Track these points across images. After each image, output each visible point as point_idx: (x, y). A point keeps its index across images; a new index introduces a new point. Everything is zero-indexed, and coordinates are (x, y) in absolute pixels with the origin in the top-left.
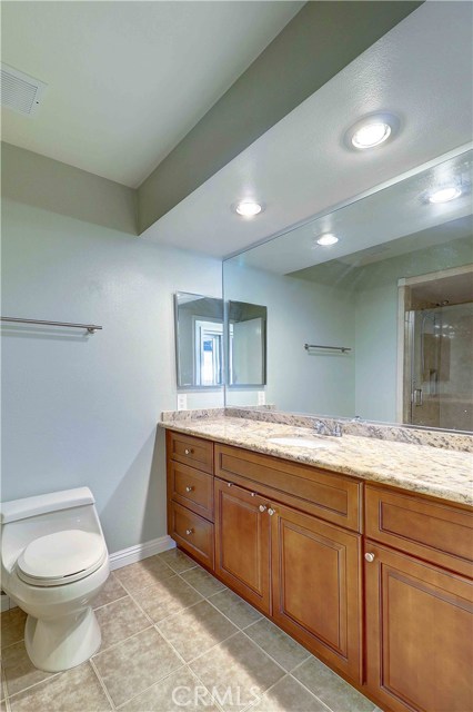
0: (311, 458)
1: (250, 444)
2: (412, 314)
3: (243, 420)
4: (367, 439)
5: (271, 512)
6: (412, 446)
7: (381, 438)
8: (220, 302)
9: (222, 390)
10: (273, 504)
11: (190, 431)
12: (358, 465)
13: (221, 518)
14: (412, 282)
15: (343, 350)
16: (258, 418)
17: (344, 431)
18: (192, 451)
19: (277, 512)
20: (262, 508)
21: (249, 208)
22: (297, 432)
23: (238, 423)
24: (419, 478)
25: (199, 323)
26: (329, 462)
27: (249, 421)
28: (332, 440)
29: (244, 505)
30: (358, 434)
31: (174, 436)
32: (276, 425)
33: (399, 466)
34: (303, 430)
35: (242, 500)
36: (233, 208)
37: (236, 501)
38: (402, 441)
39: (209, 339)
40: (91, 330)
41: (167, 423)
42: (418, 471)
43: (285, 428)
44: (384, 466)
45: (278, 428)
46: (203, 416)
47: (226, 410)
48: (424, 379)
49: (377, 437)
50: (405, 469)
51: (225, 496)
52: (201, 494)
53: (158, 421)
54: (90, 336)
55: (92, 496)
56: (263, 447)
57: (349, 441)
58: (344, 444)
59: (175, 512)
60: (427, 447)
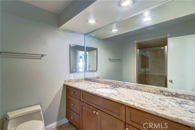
0: (109, 97)
1: (91, 91)
2: (138, 50)
3: (90, 82)
4: (126, 89)
5: (97, 113)
6: (139, 91)
7: (130, 88)
8: (84, 47)
9: (84, 73)
10: (98, 111)
11: (73, 86)
12: (124, 100)
13: (82, 114)
14: (138, 41)
15: (119, 60)
16: (94, 81)
17: (120, 86)
18: (74, 92)
19: (99, 113)
20: (94, 112)
21: (92, 21)
22: (106, 87)
23: (88, 83)
24: (142, 105)
25: (78, 51)
26: (115, 99)
27: (92, 82)
28: (116, 89)
29: (89, 110)
30: (124, 87)
31: (69, 88)
32: (100, 84)
33: (136, 100)
34: (108, 86)
35: (88, 108)
36: (87, 21)
37: (87, 109)
38: (136, 90)
39: (81, 56)
40: (43, 56)
41: (66, 83)
42: (142, 102)
43: (102, 85)
44: (131, 100)
45: (100, 85)
46: (78, 81)
47: (85, 78)
48: (142, 68)
49: (129, 88)
50: (138, 101)
51: (83, 107)
52: (76, 106)
53: (64, 83)
54: (42, 58)
55: (40, 108)
56: (95, 93)
57: (121, 90)
58: (119, 91)
59: (68, 111)
60: (144, 92)
